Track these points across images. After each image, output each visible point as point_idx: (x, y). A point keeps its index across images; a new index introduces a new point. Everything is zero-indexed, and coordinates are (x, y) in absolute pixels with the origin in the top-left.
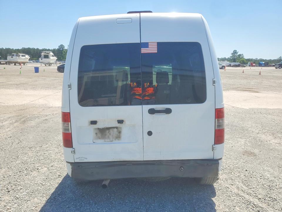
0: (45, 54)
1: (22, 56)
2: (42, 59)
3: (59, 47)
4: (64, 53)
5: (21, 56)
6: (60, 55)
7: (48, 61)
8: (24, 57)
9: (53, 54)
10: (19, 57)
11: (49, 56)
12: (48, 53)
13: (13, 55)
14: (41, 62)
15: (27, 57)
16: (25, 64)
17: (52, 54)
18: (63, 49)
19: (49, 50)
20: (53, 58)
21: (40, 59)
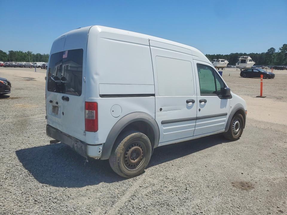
0: (243, 59)
1: (222, 61)
2: (238, 64)
3: (268, 51)
4: (273, 57)
5: (220, 61)
6: (268, 59)
7: (244, 66)
8: (223, 63)
9: (251, 59)
10: (219, 62)
11: (246, 61)
12: (245, 58)
13: (214, 61)
14: (237, 67)
15: (226, 62)
16: (223, 69)
17: (249, 58)
18: (272, 52)
19: (245, 54)
20: (250, 62)
21: (237, 64)
